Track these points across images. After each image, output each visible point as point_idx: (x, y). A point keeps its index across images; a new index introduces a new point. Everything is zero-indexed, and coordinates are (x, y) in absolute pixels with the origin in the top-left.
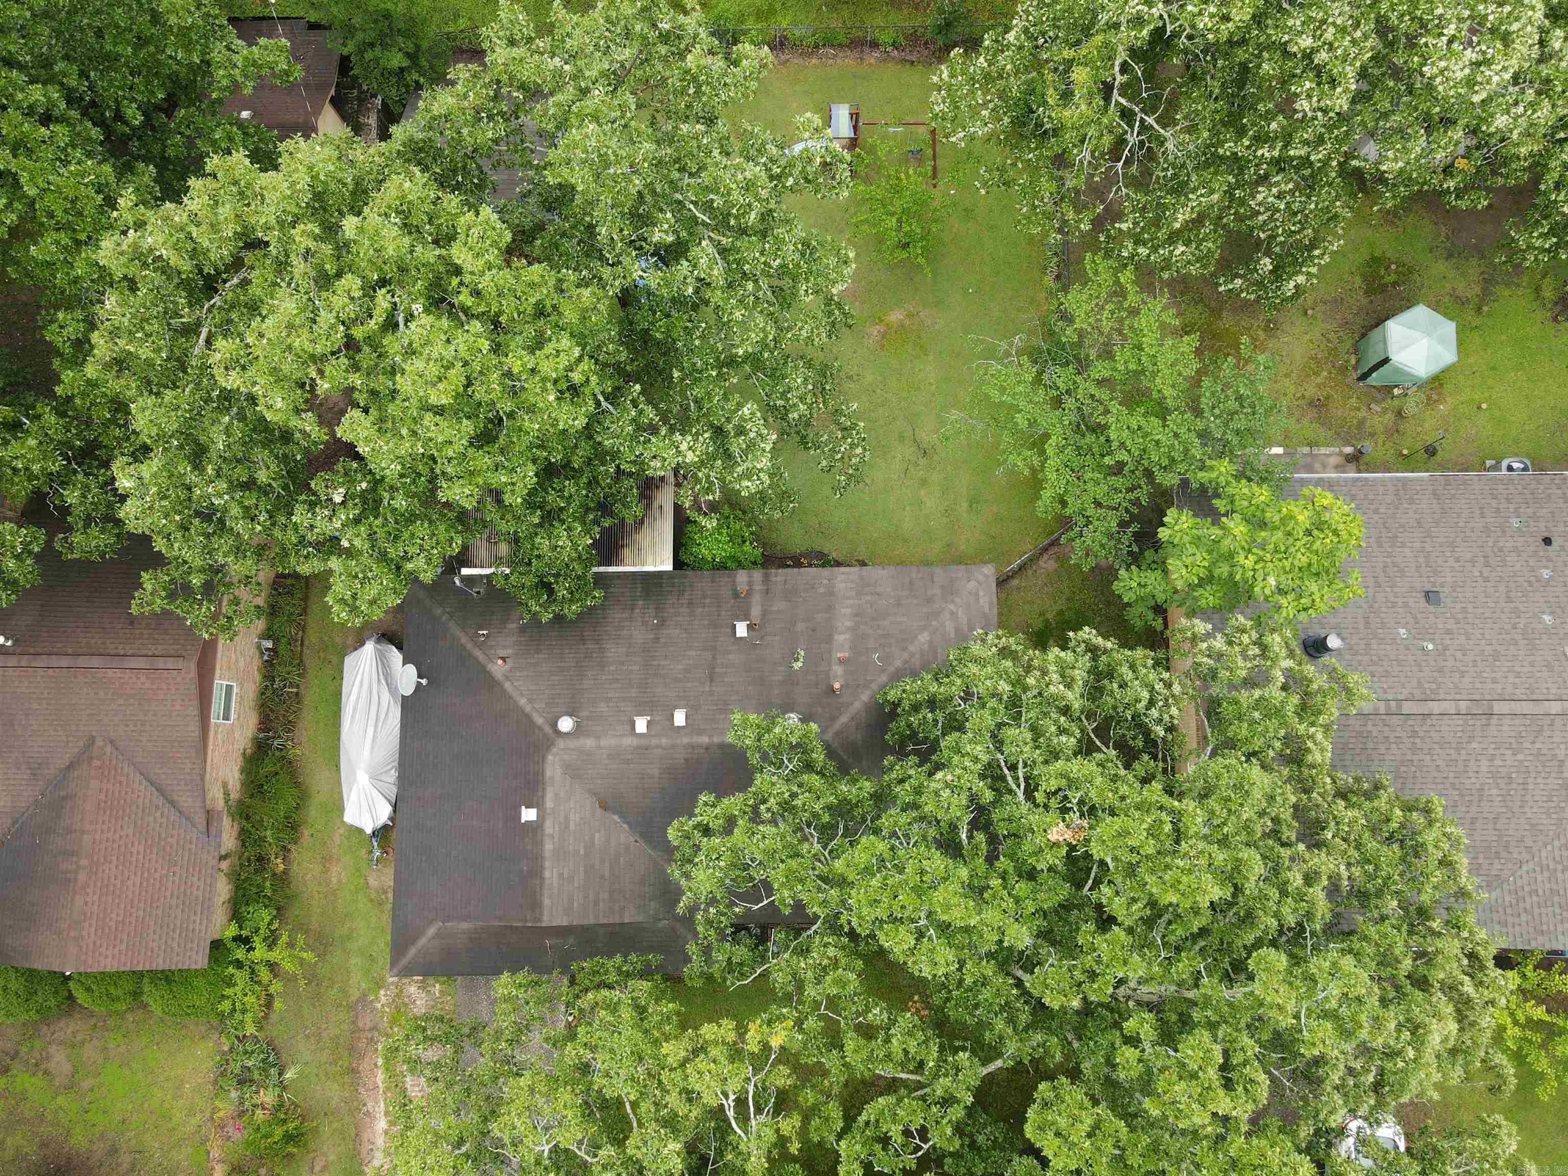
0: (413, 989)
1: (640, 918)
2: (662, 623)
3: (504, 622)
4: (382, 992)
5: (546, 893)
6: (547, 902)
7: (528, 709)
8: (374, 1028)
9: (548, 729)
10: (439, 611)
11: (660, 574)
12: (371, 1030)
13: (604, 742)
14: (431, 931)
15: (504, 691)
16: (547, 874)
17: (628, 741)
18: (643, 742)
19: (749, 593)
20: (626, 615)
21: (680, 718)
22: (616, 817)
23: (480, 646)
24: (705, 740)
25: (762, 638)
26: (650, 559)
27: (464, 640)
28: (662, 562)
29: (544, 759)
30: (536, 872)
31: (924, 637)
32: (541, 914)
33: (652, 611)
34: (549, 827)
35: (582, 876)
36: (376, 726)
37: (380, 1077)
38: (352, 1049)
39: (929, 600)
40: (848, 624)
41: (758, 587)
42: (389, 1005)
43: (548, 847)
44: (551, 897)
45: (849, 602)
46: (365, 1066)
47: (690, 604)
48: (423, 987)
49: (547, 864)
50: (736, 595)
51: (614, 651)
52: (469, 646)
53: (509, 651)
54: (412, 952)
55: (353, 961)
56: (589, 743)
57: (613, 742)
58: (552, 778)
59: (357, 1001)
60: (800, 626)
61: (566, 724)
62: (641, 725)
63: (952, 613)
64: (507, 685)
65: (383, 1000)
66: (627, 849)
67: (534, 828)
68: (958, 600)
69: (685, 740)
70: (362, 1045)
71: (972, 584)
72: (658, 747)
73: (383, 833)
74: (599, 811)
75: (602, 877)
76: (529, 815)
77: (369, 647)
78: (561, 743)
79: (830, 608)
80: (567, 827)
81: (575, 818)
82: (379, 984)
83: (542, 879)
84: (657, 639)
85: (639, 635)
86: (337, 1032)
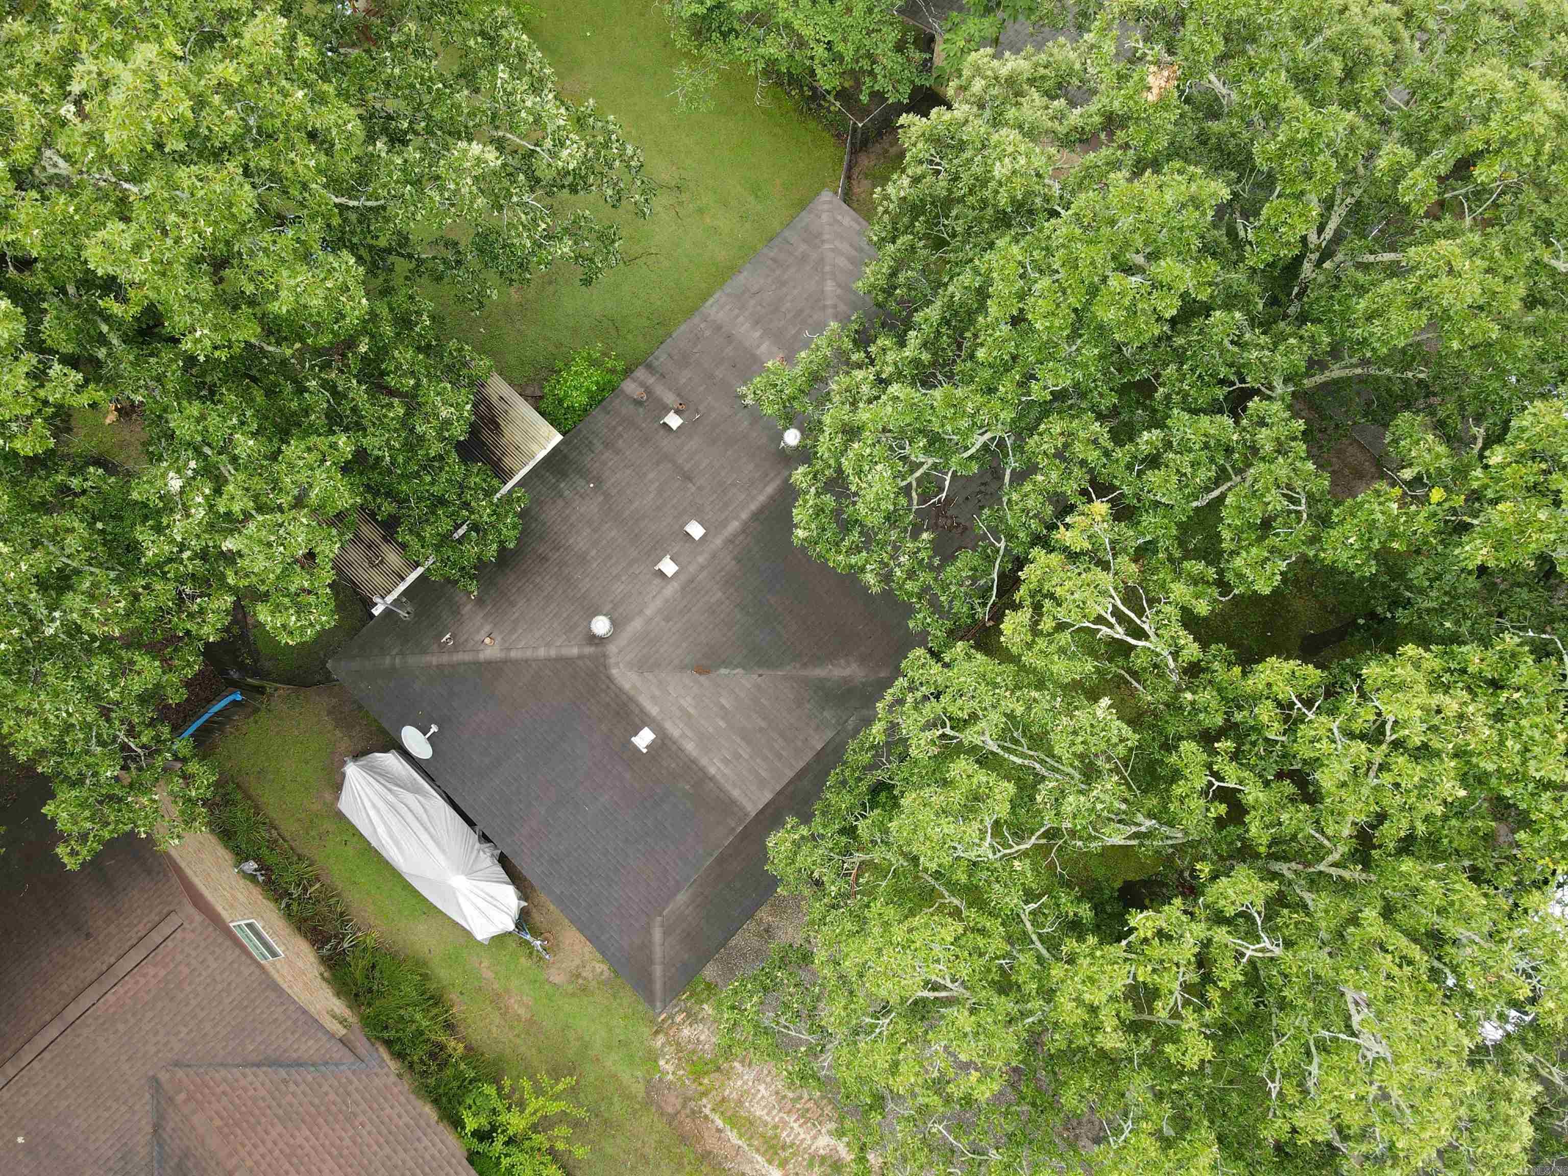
0: (686, 1032)
1: (829, 734)
2: (599, 481)
3: (456, 611)
4: (662, 1062)
5: (729, 787)
6: (736, 793)
7: (553, 653)
8: (686, 1100)
9: (589, 650)
10: (388, 660)
11: (556, 450)
12: (684, 1106)
13: (648, 612)
14: (657, 935)
15: (515, 662)
16: (712, 771)
17: (670, 590)
18: (683, 578)
19: (648, 391)
20: (560, 503)
21: (696, 530)
22: (723, 671)
23: (456, 648)
24: (734, 526)
25: (697, 412)
26: (534, 447)
27: (435, 660)
28: (548, 440)
29: (609, 677)
30: (702, 778)
31: (830, 286)
32: (742, 809)
33: (582, 482)
34: (674, 731)
35: (743, 744)
36: (426, 829)
37: (733, 1137)
38: (683, 1139)
39: (804, 258)
40: (757, 334)
41: (651, 380)
42: (678, 1067)
43: (690, 747)
44: (734, 785)
45: (741, 319)
46: (711, 1143)
47: (607, 445)
48: (692, 1018)
49: (704, 761)
50: (638, 403)
51: (580, 541)
52: (445, 659)
53: (487, 628)
54: (658, 971)
55: (609, 1064)
56: (637, 625)
57: (659, 602)
58: (634, 687)
59: (648, 1093)
60: (719, 373)
61: (601, 625)
62: (668, 567)
63: (832, 250)
64: (513, 654)
65: (669, 1068)
66: (758, 687)
67: (662, 743)
68: (826, 237)
69: (718, 542)
70: (688, 1125)
71: (825, 217)
72: (703, 568)
73: (524, 920)
74: (702, 679)
75: (761, 730)
76: (644, 739)
77: (352, 770)
78: (612, 648)
79: (729, 337)
80: (689, 716)
81: (688, 703)
82: (652, 1057)
83: (711, 779)
84: (607, 496)
85: (590, 507)
86: (656, 1137)
